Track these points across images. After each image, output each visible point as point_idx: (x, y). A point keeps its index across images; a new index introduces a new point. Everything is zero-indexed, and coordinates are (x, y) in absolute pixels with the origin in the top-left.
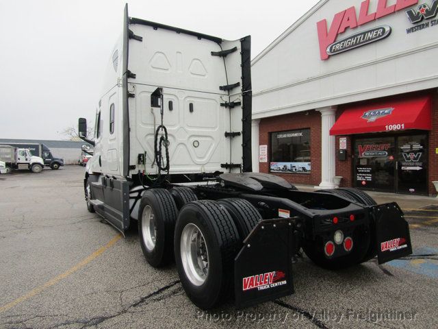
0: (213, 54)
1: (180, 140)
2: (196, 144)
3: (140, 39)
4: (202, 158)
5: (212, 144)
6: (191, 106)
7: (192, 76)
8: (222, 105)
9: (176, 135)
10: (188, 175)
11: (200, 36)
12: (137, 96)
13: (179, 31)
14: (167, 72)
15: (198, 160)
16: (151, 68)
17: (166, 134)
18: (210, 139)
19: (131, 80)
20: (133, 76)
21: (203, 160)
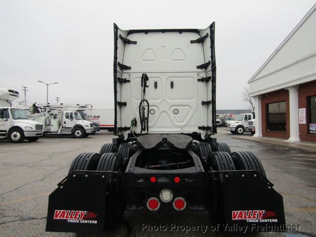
0: (192, 42)
1: (162, 109)
2: (176, 112)
3: (135, 43)
4: (182, 122)
5: (190, 111)
6: (172, 84)
7: (173, 61)
8: (199, 80)
9: (159, 106)
11: (180, 31)
12: (131, 81)
13: (164, 31)
14: (154, 62)
15: (178, 124)
16: (142, 61)
17: (148, 106)
18: (188, 107)
19: (128, 71)
20: (129, 68)
21: (182, 124)
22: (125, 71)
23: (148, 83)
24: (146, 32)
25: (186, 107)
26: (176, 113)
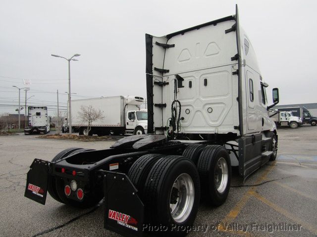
1: (196, 108)
4: (217, 121)
5: (224, 109)
6: (206, 81)
7: (207, 57)
8: (234, 73)
9: (194, 106)
10: (202, 135)
12: (170, 83)
14: (188, 61)
15: (212, 123)
16: (178, 62)
17: (180, 106)
18: (222, 105)
19: (167, 74)
20: (168, 71)
21: (217, 123)
22: (165, 75)
23: (184, 83)
24: (182, 32)
25: (220, 105)
26: (210, 111)
